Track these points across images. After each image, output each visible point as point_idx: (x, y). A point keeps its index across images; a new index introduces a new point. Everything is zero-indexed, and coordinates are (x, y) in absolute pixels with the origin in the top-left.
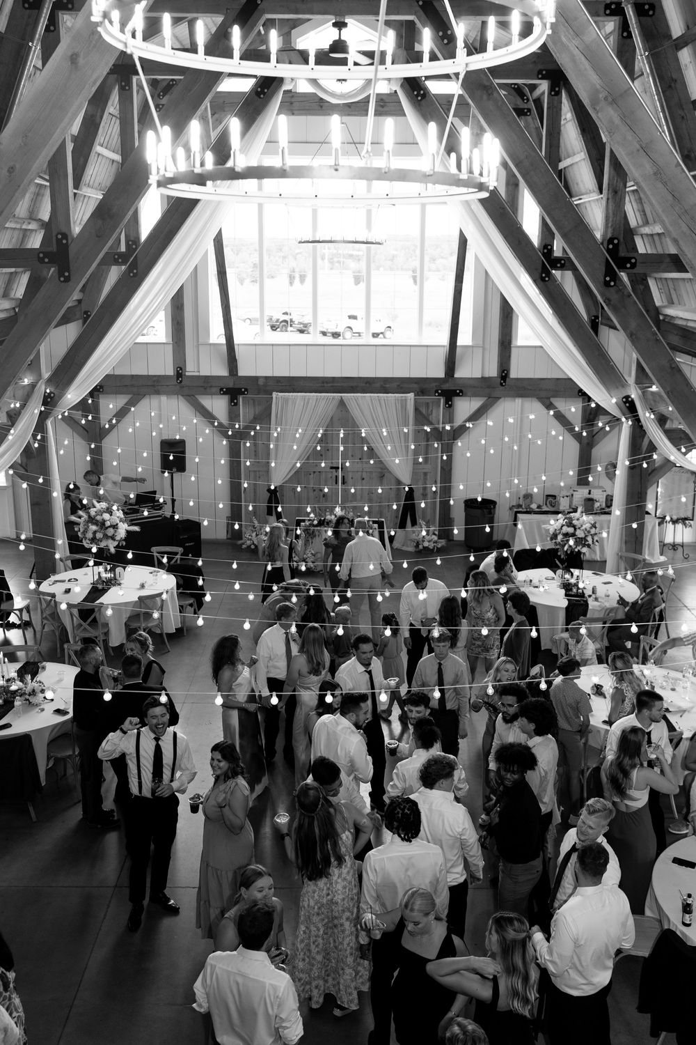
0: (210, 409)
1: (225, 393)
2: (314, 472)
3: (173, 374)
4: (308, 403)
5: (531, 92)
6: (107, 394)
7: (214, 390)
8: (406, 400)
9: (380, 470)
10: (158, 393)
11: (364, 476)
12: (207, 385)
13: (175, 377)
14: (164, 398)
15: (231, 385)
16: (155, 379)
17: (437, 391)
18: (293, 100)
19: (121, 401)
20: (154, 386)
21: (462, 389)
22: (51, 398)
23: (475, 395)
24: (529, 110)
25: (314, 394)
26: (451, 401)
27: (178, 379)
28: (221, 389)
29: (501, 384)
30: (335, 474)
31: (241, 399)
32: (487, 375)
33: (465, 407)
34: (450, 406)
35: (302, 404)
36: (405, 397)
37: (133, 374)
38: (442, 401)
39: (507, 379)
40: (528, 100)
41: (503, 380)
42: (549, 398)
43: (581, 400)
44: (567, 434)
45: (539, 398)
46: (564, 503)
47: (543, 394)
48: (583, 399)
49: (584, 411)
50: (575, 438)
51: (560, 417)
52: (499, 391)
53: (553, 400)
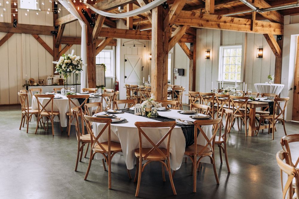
23: (1, 31)
29: (14, 26)
32: (6, 22)
39: (17, 24)
41: (14, 25)
42: (38, 35)
43: (52, 36)
44: (47, 52)
45: (33, 34)
46: (49, 82)
47: (35, 32)
48: (53, 36)
49: (54, 41)
50: (51, 54)
51: (43, 44)
52: (13, 30)
53: (40, 36)
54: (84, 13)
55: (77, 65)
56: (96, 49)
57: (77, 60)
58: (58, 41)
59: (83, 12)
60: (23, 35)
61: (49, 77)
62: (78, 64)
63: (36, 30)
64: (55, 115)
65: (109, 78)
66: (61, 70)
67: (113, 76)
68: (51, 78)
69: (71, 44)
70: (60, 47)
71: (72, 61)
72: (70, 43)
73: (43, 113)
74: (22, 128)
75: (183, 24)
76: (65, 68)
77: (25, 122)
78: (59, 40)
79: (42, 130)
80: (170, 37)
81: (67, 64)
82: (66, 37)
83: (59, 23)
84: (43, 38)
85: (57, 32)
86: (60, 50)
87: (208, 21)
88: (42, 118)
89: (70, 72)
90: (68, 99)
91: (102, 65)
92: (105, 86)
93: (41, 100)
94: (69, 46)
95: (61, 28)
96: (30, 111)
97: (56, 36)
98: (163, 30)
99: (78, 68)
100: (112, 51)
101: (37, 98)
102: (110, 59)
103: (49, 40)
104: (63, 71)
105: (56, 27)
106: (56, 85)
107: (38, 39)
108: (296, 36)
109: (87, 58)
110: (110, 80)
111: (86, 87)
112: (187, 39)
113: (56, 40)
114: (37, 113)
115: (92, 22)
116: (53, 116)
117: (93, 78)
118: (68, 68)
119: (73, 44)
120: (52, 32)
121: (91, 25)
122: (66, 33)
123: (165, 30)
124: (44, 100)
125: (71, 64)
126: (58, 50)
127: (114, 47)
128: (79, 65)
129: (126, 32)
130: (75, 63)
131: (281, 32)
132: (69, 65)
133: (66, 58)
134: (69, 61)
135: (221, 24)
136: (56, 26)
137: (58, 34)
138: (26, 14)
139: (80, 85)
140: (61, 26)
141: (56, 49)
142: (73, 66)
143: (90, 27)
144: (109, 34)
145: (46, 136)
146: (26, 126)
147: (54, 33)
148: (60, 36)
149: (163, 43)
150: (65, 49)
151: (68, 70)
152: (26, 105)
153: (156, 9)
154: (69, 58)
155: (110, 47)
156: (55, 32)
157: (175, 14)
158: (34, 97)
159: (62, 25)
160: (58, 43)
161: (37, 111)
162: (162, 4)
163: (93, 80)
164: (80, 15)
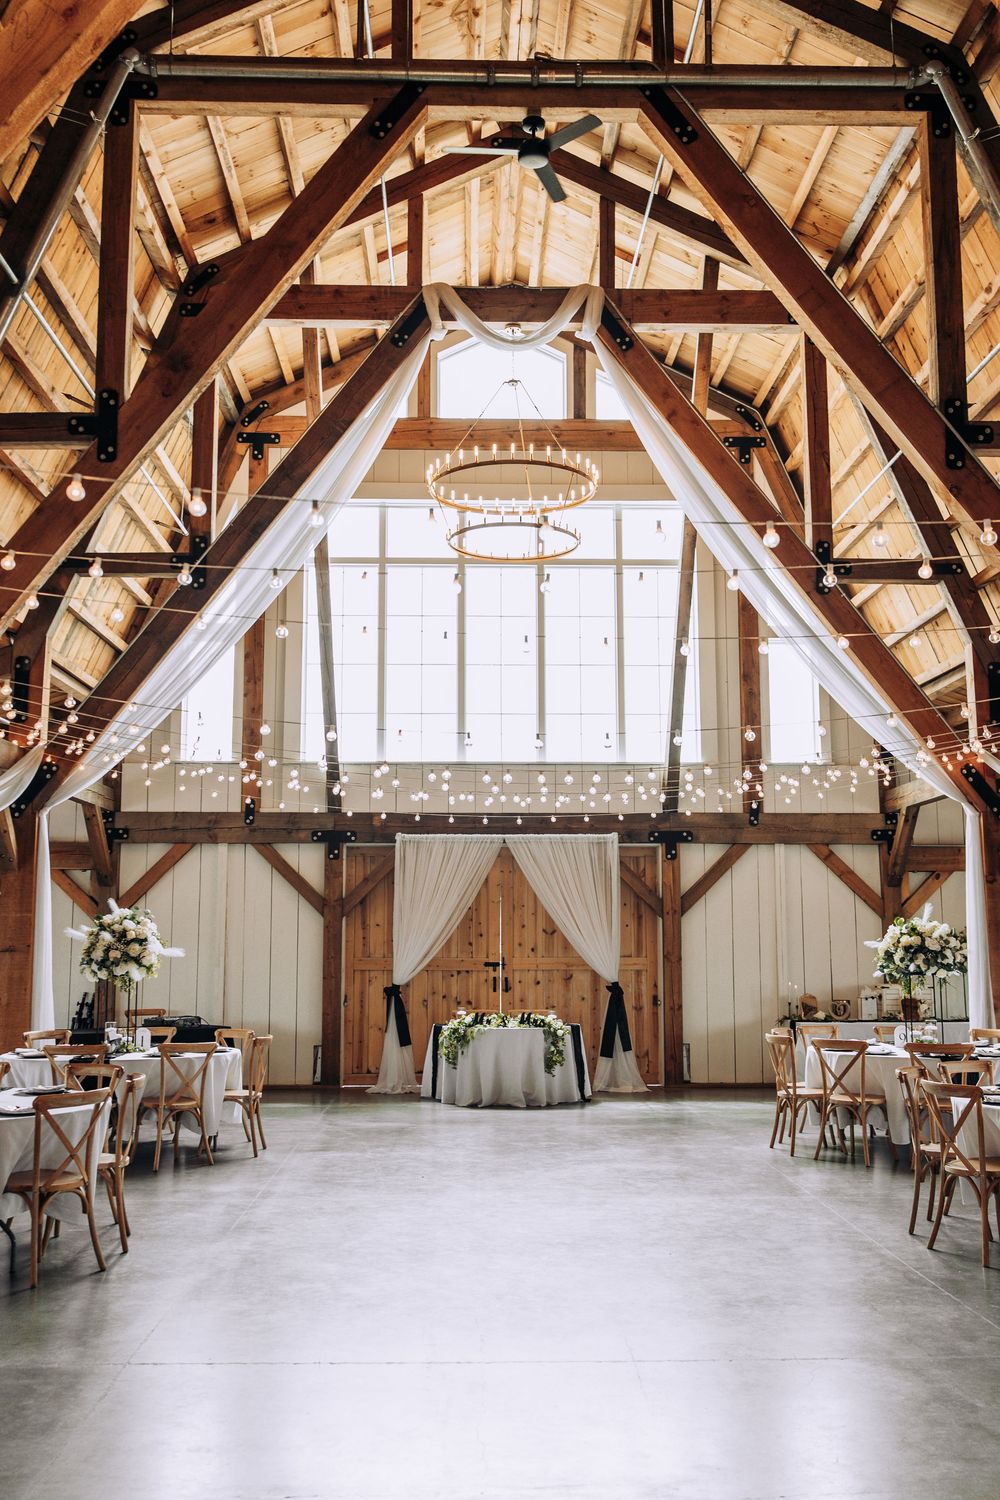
0: (295, 868)
1: (320, 840)
2: (459, 972)
3: (239, 810)
4: (452, 849)
5: (764, 416)
6: (134, 842)
7: (302, 835)
8: (605, 843)
9: (564, 967)
10: (214, 840)
11: (540, 977)
12: (292, 827)
13: (243, 815)
14: (223, 848)
15: (330, 826)
16: (210, 818)
17: (651, 834)
18: (431, 427)
19: (155, 852)
20: (209, 829)
21: (692, 830)
22: (53, 773)
23: (712, 841)
24: (763, 440)
25: (460, 835)
26: (675, 850)
27: (247, 818)
28: (314, 833)
29: (751, 823)
30: (492, 974)
31: (345, 850)
32: (728, 810)
33: (696, 860)
34: (674, 857)
35: (442, 851)
36: (604, 838)
37: (176, 810)
38: (661, 849)
39: (760, 817)
40: (761, 426)
41: (752, 818)
42: (827, 845)
43: (876, 848)
44: (859, 902)
45: (811, 845)
46: (869, 1008)
47: (818, 838)
48: (880, 845)
49: (884, 864)
50: (874, 909)
51: (846, 875)
52: (748, 834)
53: (834, 848)
54: (971, 779)
55: (941, 951)
57: (941, 937)
58: (895, 865)
59: (966, 776)
60: (780, 849)
61: (868, 992)
62: (943, 948)
63: (822, 831)
64: (870, 1105)
66: (891, 966)
68: (875, 993)
69: (944, 871)
70: (903, 884)
71: (923, 940)
72: (940, 866)
73: (836, 1097)
74: (777, 1145)
76: (902, 960)
77: (786, 1133)
78: (899, 861)
79: (837, 1154)
81: (907, 949)
82: (925, 849)
83: (899, 802)
84: (847, 854)
85: (894, 831)
86: (905, 895)
88: (834, 1111)
89: (920, 973)
90: (907, 1055)
93: (833, 1058)
94: (938, 877)
95: (906, 821)
96: (799, 1092)
97: (890, 848)
99: (945, 962)
101: (818, 1050)
103: (866, 862)
104: (898, 970)
105: (890, 816)
106: (892, 1018)
107: (829, 859)
109: (989, 927)
111: (990, 1027)
113: (891, 860)
114: (820, 1097)
116: (865, 1108)
118: (911, 960)
119: (951, 872)
120: (874, 832)
121: (996, 814)
122: (923, 833)
124: (840, 1056)
125: (922, 948)
126: (900, 895)
128: (948, 953)
130: (932, 945)
132: (915, 952)
133: (904, 931)
134: (915, 940)
136: (890, 811)
137: (897, 837)
138: (788, 801)
139: (968, 1020)
140: (905, 811)
141: (890, 891)
142: (925, 954)
145: (849, 1166)
146: (787, 1139)
147: (883, 838)
148: (903, 845)
150: (923, 892)
151: (912, 968)
152: (789, 1078)
154: (913, 931)
156: (884, 832)
158: (811, 1049)
159: (908, 808)
160: (897, 869)
161: (821, 1092)
164: (959, 786)
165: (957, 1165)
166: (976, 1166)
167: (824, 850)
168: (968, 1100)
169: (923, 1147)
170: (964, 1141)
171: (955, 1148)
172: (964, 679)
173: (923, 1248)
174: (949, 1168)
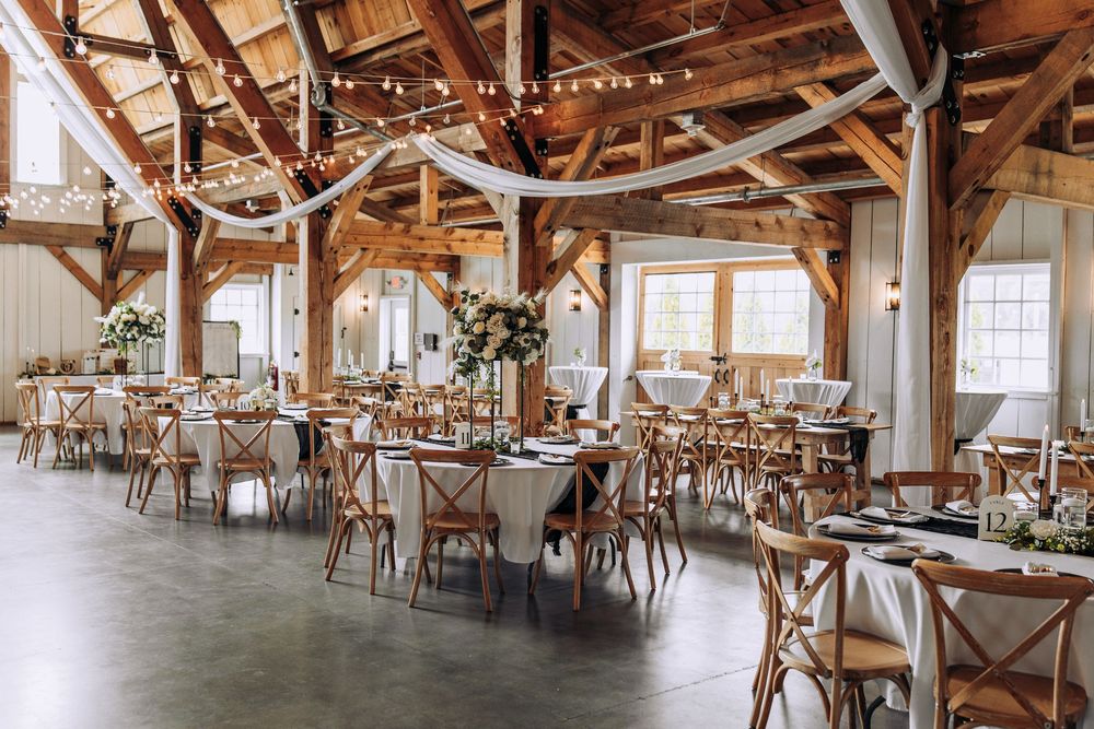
39: (6, 221)
42: (61, 246)
43: (99, 251)
44: (84, 289)
45: (47, 246)
46: (90, 366)
47: (54, 241)
48: (102, 249)
49: (105, 263)
50: (95, 295)
51: (75, 270)
53: (65, 249)
54: (174, 207)
55: (150, 326)
56: (204, 288)
57: (150, 316)
58: (113, 264)
59: (171, 205)
60: (23, 248)
61: (90, 354)
62: (151, 323)
63: (57, 236)
64: (96, 429)
65: (249, 357)
66: (113, 335)
67: (263, 352)
68: (95, 355)
69: (149, 270)
70: (118, 278)
71: (137, 317)
72: (146, 266)
73: (70, 425)
74: (22, 461)
75: (365, 246)
76: (122, 331)
78: (116, 261)
79: (68, 464)
80: (336, 272)
81: (126, 323)
82: (135, 253)
83: (118, 219)
84: (78, 254)
85: (114, 240)
86: (119, 286)
87: (422, 239)
88: (68, 435)
89: (134, 339)
90: (124, 394)
91: (231, 323)
92: (238, 378)
93: (68, 398)
94: (144, 274)
95: (124, 232)
96: (41, 423)
97: (110, 251)
98: (320, 258)
99: (152, 332)
100: (262, 289)
101: (58, 393)
102: (255, 307)
103: (91, 261)
104: (118, 337)
105: (111, 228)
106: (107, 372)
107: (62, 257)
108: (636, 267)
109: (182, 309)
110: (257, 363)
111: (178, 375)
112: (437, 264)
113: (110, 260)
114: (57, 427)
115: (193, 226)
116: (92, 430)
117: (194, 355)
118: (128, 331)
119: (154, 271)
120: (98, 239)
121: (191, 233)
122: (135, 242)
123: (325, 259)
124: (74, 398)
125: (136, 323)
126: (116, 285)
127: (266, 278)
128: (154, 326)
129: (279, 248)
130: (144, 321)
131: (604, 257)
132: (132, 325)
133: (124, 310)
134: (131, 317)
135: (453, 244)
136: (111, 225)
137: (116, 244)
138: (36, 211)
139: (163, 373)
140: (122, 226)
141: (108, 282)
142: (140, 327)
143: (187, 237)
144: (237, 253)
145: (77, 471)
147: (105, 244)
148: (120, 250)
149: (322, 284)
150: (133, 284)
151: (129, 336)
152: (34, 413)
153: (306, 220)
154: (130, 310)
155: (256, 277)
156: (106, 240)
157: (339, 231)
158: (52, 393)
159: (126, 224)
160: (115, 267)
161: (59, 422)
162: (317, 210)
163: (195, 360)
164: (166, 211)
165: (162, 459)
166: (174, 460)
167: (59, 251)
168: (171, 418)
169: (137, 451)
170: (167, 445)
171: (161, 449)
172: (172, 135)
173: (136, 513)
174: (156, 462)
